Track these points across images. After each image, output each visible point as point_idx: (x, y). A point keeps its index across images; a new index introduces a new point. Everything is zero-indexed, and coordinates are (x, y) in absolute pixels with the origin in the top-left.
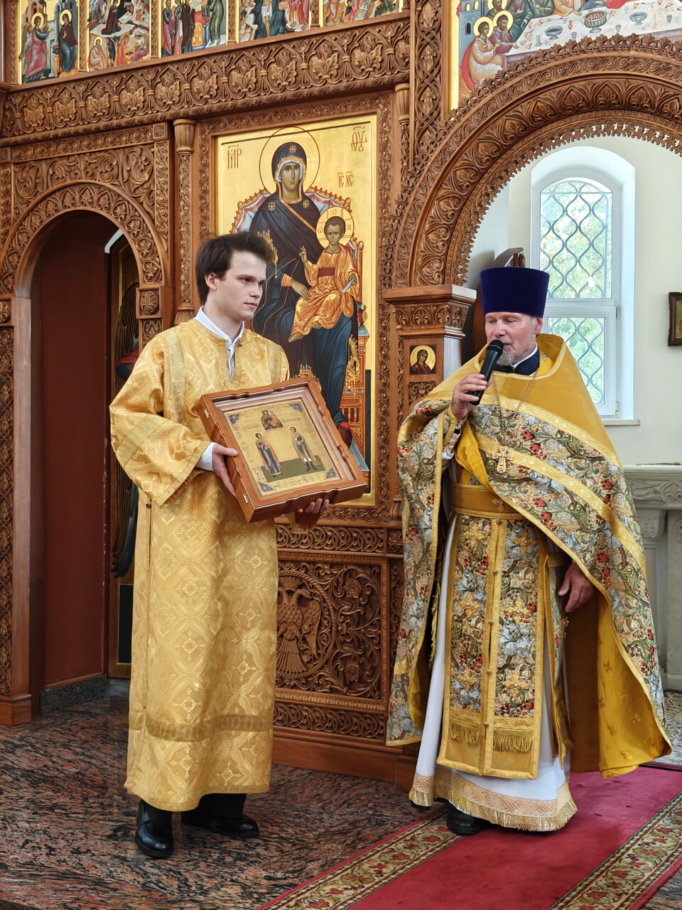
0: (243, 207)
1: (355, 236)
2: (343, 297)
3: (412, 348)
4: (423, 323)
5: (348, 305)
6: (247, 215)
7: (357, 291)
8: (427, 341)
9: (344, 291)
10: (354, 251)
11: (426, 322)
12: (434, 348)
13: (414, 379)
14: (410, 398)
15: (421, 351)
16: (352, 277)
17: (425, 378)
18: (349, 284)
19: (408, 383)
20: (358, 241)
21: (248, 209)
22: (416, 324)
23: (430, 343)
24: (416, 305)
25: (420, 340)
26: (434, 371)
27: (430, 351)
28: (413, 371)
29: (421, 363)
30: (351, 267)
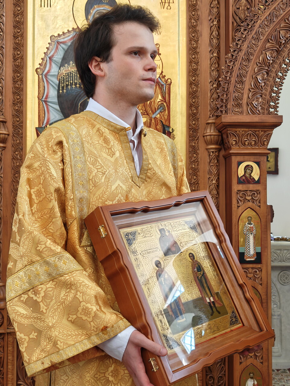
0: (55, 41)
1: (164, 74)
2: (153, 121)
3: (239, 163)
4: (250, 144)
5: (158, 127)
6: (59, 46)
7: (166, 117)
8: (252, 158)
9: (154, 116)
10: (162, 85)
11: (253, 143)
12: (258, 164)
13: (241, 187)
14: (238, 202)
15: (248, 166)
16: (161, 106)
17: (251, 187)
18: (159, 111)
19: (236, 190)
20: (166, 78)
21: (61, 43)
22: (244, 145)
23: (256, 160)
24: (247, 130)
25: (246, 157)
26: (258, 182)
27: (255, 166)
28: (240, 181)
29: (247, 175)
30: (160, 97)
